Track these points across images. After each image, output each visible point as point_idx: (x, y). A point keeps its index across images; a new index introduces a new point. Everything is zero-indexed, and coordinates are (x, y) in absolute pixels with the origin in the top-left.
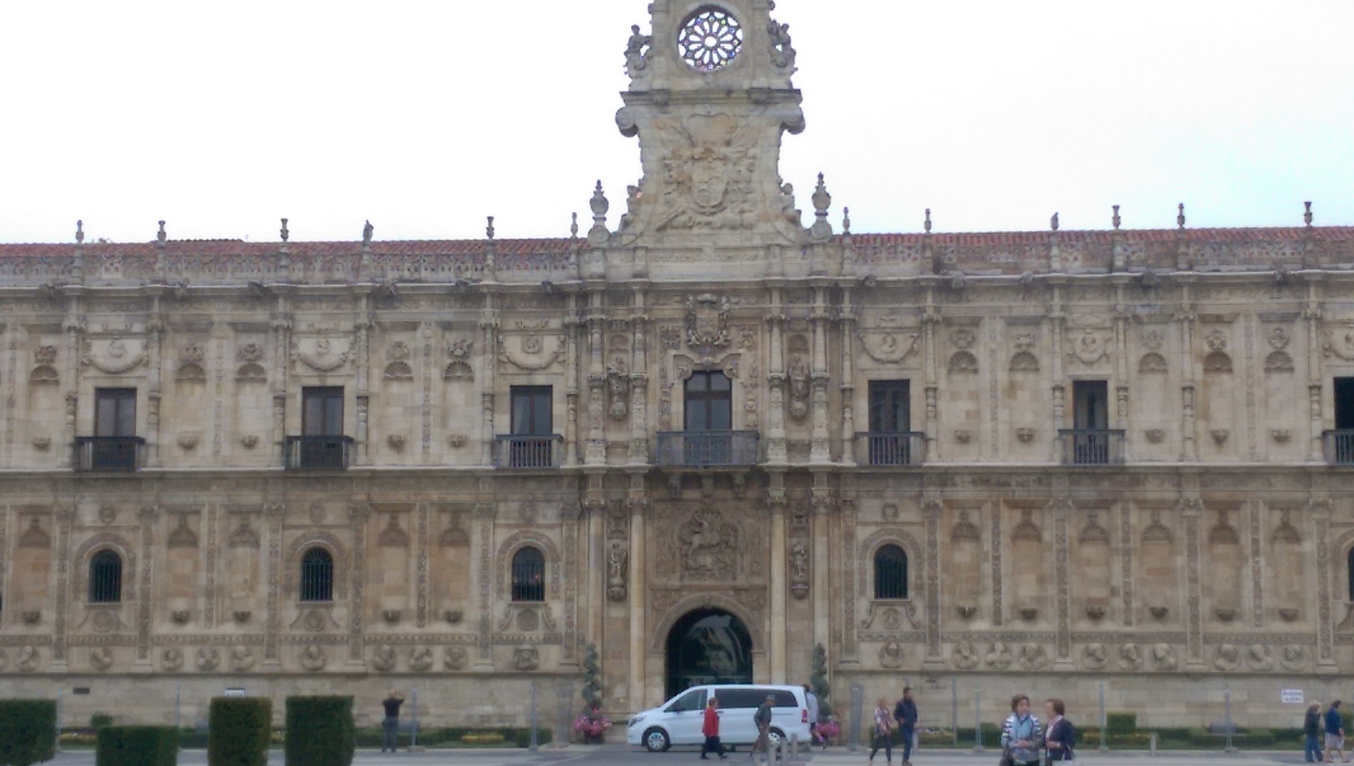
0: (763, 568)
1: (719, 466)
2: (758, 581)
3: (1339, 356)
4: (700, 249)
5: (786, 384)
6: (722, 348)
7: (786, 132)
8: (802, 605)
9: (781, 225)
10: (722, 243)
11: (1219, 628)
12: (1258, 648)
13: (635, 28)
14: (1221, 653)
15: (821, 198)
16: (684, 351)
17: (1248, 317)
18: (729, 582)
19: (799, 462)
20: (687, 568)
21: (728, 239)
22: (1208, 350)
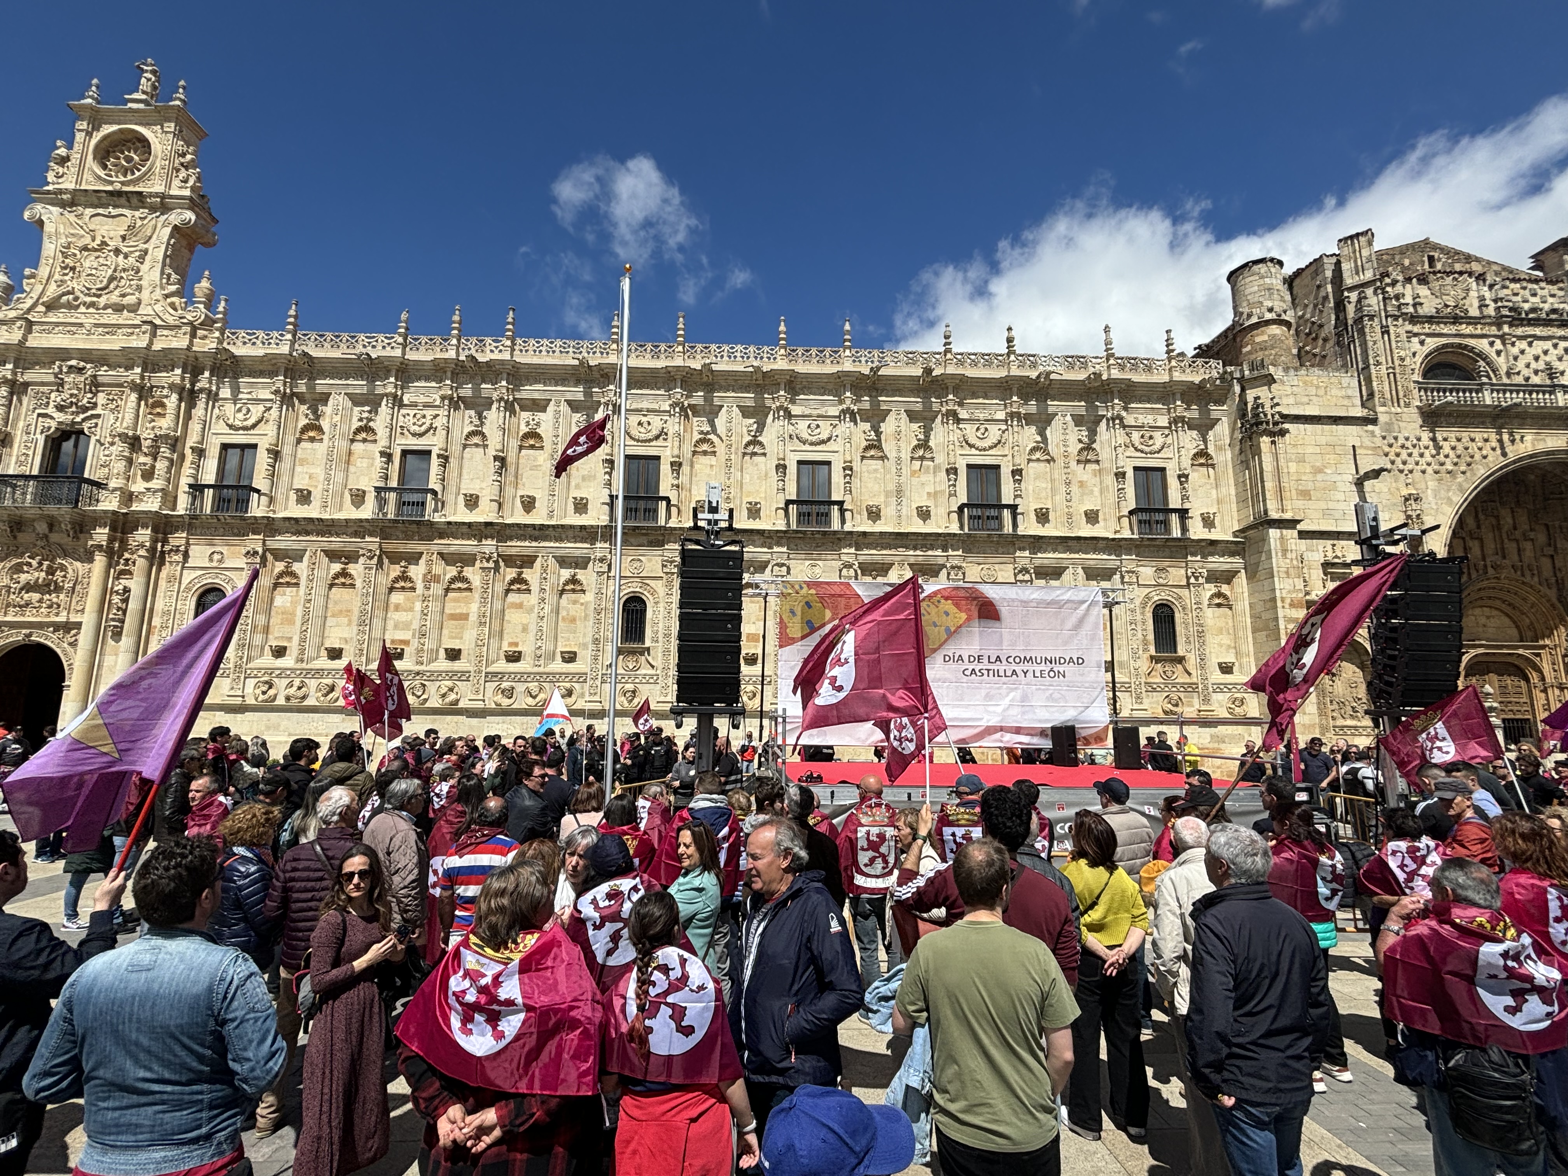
0: (78, 609)
2: (72, 618)
3: (632, 438)
4: (81, 325)
6: (85, 409)
8: (114, 641)
10: (103, 321)
11: (505, 667)
14: (500, 691)
15: (202, 290)
16: (50, 410)
17: (558, 402)
18: (51, 619)
19: (127, 508)
20: (13, 605)
21: (112, 318)
22: (524, 429)
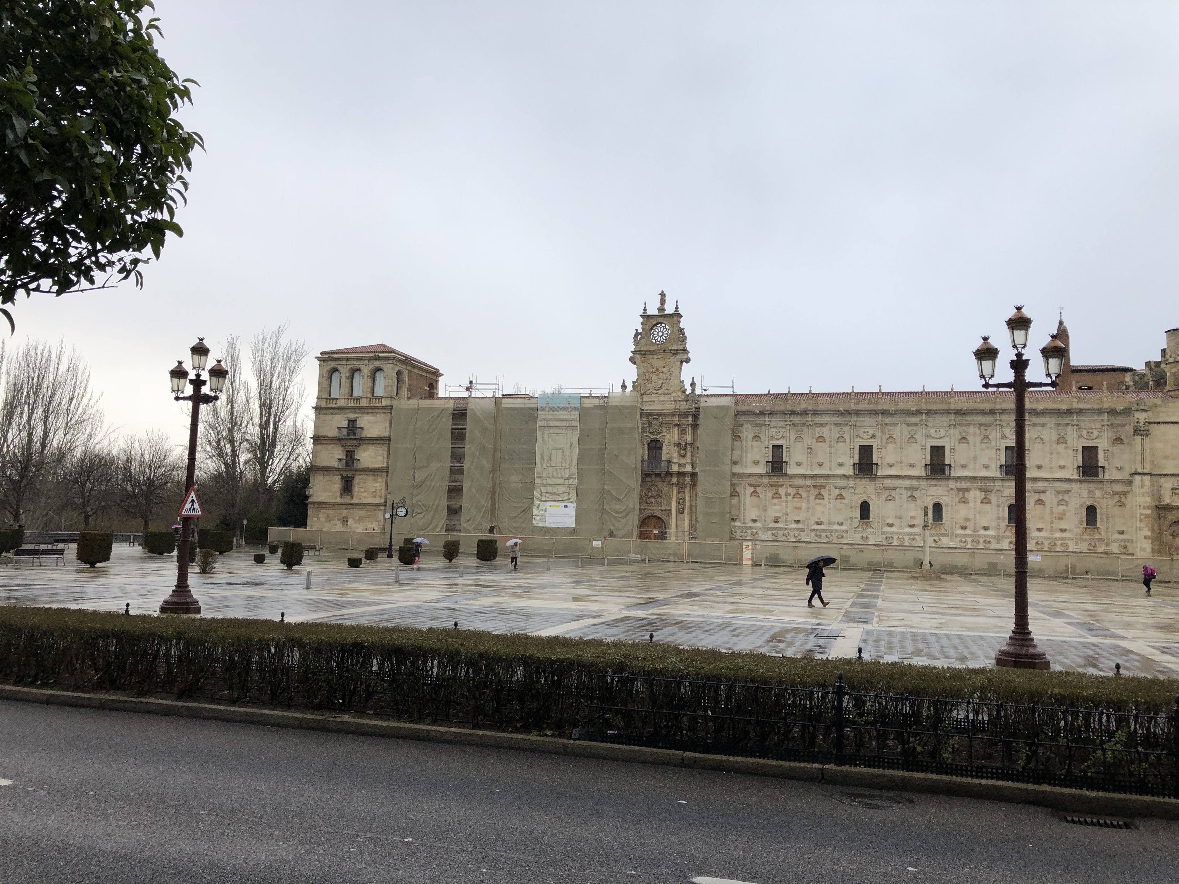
0: (670, 504)
1: (657, 471)
2: (668, 508)
3: (861, 438)
4: (654, 401)
5: (679, 445)
6: (660, 433)
7: (684, 363)
8: (681, 516)
9: (679, 394)
10: (661, 399)
11: (817, 527)
12: (828, 534)
13: (637, 330)
14: (817, 536)
15: (693, 384)
16: (648, 434)
17: (831, 425)
18: (660, 508)
19: (682, 470)
20: (647, 503)
21: (663, 398)
22: (817, 435)
